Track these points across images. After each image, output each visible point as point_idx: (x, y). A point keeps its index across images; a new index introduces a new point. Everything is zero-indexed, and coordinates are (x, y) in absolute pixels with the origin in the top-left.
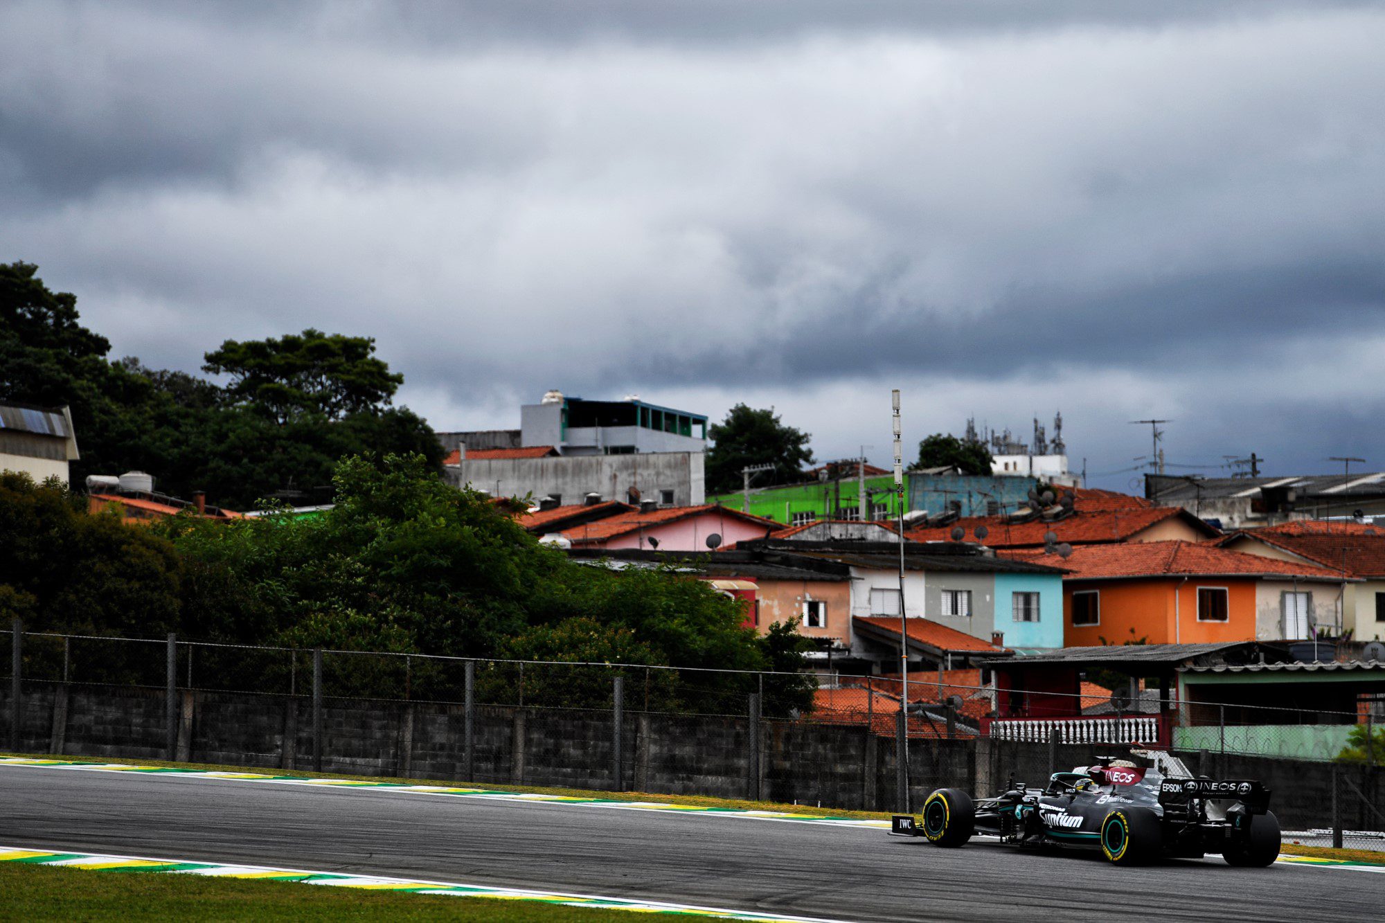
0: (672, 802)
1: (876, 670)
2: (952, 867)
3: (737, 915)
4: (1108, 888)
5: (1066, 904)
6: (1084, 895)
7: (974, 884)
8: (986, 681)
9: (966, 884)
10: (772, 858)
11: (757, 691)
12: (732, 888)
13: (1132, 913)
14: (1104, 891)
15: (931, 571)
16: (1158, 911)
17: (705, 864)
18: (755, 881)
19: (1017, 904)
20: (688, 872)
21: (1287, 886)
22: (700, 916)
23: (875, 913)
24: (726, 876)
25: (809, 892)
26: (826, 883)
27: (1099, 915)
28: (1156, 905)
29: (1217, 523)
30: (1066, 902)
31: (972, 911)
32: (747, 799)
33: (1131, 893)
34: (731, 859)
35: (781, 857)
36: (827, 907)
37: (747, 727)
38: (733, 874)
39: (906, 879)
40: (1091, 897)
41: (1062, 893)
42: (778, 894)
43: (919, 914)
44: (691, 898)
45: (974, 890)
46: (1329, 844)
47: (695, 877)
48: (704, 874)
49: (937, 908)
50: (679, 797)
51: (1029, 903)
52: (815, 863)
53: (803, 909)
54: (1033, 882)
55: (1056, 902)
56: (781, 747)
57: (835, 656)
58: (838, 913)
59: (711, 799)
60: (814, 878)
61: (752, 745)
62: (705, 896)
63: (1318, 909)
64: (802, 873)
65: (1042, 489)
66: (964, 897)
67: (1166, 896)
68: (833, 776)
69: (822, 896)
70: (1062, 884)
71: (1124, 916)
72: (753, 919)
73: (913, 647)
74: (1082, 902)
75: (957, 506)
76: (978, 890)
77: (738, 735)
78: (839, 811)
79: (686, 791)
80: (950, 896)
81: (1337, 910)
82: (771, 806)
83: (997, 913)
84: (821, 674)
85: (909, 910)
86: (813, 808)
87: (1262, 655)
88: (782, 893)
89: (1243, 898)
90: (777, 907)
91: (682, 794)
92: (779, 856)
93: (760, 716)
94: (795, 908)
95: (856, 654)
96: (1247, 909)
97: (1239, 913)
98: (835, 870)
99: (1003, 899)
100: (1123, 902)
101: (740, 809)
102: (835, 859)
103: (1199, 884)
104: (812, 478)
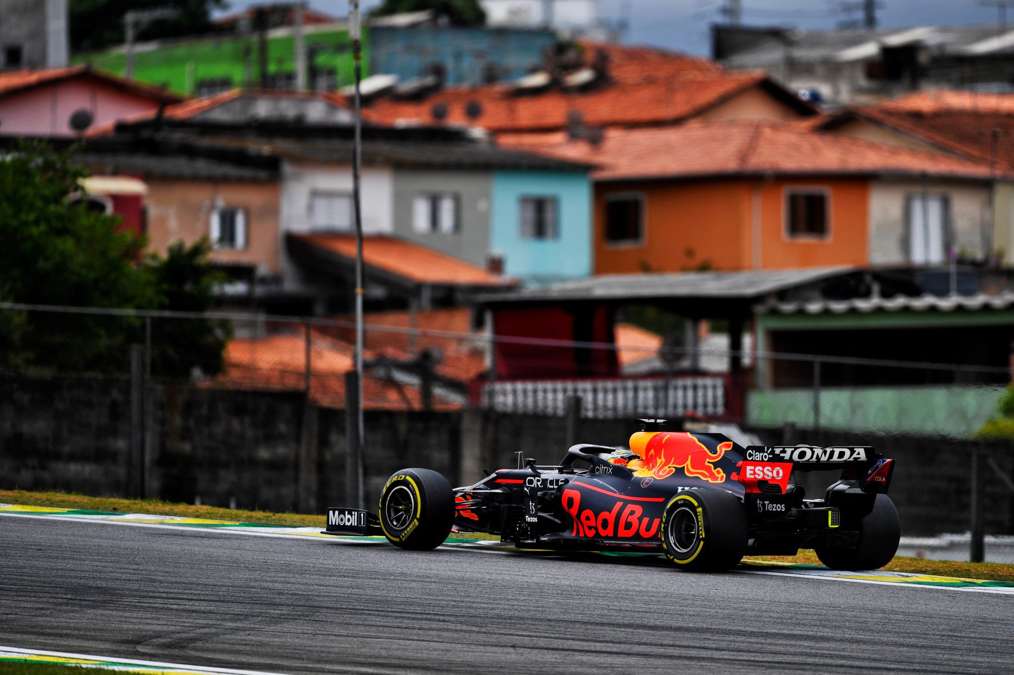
0: (15, 502)
1: (319, 309)
2: (423, 594)
3: (108, 663)
4: (645, 621)
5: (585, 645)
6: (610, 633)
7: (452, 619)
8: (479, 324)
9: (442, 618)
10: (161, 582)
11: (142, 341)
12: (100, 625)
13: (680, 657)
14: (639, 626)
15: (399, 167)
16: (716, 654)
17: (63, 591)
18: (135, 615)
19: (514, 647)
20: (37, 602)
21: (901, 617)
22: (55, 665)
23: (309, 659)
24: (93, 607)
25: (213, 630)
26: (237, 617)
27: (632, 660)
28: (714, 646)
29: (816, 97)
30: (585, 643)
31: (449, 656)
32: (127, 496)
33: (678, 629)
34: (99, 583)
35: (173, 580)
36: (239, 652)
37: (127, 392)
38: (104, 604)
39: (355, 611)
40: (621, 635)
41: (579, 630)
42: (167, 634)
43: (373, 660)
44: (41, 639)
45: (452, 626)
46: (963, 557)
47: (48, 609)
48: (61, 604)
49: (399, 653)
50: (27, 494)
51: (531, 645)
52: (224, 589)
53: (205, 655)
54: (538, 615)
55: (571, 642)
56: (178, 421)
57: (259, 290)
58: (255, 660)
59: (73, 498)
60: (221, 610)
61: (135, 419)
62: (61, 636)
63: (944, 648)
64: (204, 603)
65: (562, 48)
66: (438, 636)
67: (728, 632)
68: (253, 463)
69: (233, 636)
70: (580, 617)
71: (668, 662)
72: (131, 669)
73: (374, 275)
74: (607, 642)
75: (438, 71)
76: (459, 627)
77: (114, 405)
78: (259, 514)
79: (38, 485)
80: (417, 634)
81: (971, 650)
82: (160, 506)
83: (485, 659)
84: (236, 316)
85: (358, 656)
86: (221, 511)
87: (876, 288)
88: (174, 633)
89: (838, 634)
90: (166, 652)
91: (30, 489)
92: (171, 579)
93: (148, 376)
94: (193, 653)
95: (291, 285)
96: (843, 650)
97: (831, 656)
98: (251, 597)
99: (494, 639)
100: (666, 642)
101: (115, 511)
102: (252, 584)
103: (776, 615)
104: (228, 28)
